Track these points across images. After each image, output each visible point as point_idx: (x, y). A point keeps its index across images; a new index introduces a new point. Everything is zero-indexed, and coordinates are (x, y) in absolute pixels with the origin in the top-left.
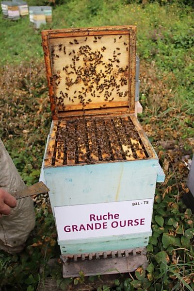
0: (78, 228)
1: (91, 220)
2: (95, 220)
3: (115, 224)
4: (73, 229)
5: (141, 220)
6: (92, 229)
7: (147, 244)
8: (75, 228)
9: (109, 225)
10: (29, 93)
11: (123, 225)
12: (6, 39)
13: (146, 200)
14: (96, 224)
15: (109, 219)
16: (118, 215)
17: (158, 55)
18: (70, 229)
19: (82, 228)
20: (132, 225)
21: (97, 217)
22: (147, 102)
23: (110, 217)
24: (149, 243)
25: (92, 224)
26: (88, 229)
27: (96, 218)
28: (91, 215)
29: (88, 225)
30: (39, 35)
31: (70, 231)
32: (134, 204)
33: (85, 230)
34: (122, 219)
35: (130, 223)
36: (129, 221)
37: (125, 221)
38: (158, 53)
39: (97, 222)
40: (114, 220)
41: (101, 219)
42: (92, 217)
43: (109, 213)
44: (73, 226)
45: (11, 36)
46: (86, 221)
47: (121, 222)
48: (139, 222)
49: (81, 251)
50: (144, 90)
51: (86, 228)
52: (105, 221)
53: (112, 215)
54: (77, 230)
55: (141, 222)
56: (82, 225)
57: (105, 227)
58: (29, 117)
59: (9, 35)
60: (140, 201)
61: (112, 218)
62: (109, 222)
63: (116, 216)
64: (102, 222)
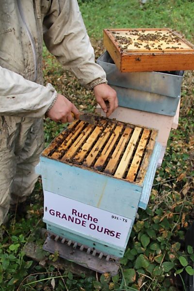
0: (61, 216)
1: (73, 214)
2: (76, 215)
3: (93, 227)
4: (57, 214)
5: (117, 233)
6: (73, 221)
7: (122, 256)
8: (58, 214)
9: (87, 225)
11: (100, 230)
12: (110, 7)
13: (126, 219)
14: (76, 219)
15: (88, 219)
16: (97, 220)
18: (54, 213)
19: (64, 216)
20: (108, 234)
21: (79, 213)
23: (90, 218)
24: (124, 256)
25: (73, 218)
26: (69, 220)
27: (77, 214)
28: (73, 210)
29: (69, 217)
31: (54, 215)
32: (113, 217)
33: (66, 219)
34: (100, 224)
35: (106, 231)
36: (106, 229)
37: (102, 228)
39: (77, 217)
40: (93, 222)
41: (81, 217)
42: (74, 212)
43: (89, 215)
44: (57, 212)
46: (69, 213)
47: (98, 227)
48: (115, 234)
51: (67, 218)
52: (84, 220)
53: (92, 218)
54: (60, 217)
55: (117, 235)
56: (64, 215)
57: (84, 225)
58: (91, 94)
59: (115, 4)
60: (120, 217)
61: (91, 220)
62: (88, 222)
63: (95, 220)
64: (82, 219)
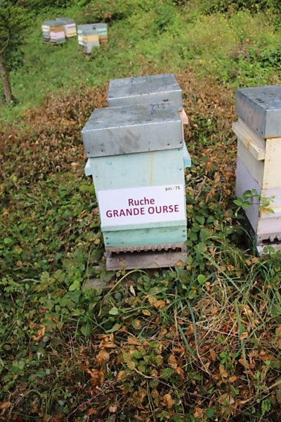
0: (119, 214)
1: (130, 205)
2: (133, 205)
3: (151, 210)
5: (175, 206)
6: (131, 214)
7: (186, 239)
8: (115, 213)
9: (146, 211)
10: (78, 123)
11: (159, 211)
12: (47, 68)
13: (178, 185)
14: (134, 209)
15: (145, 204)
16: (154, 201)
17: (239, 77)
18: (111, 214)
19: (122, 213)
20: (167, 212)
21: (135, 201)
22: (215, 129)
23: (147, 202)
24: (188, 238)
25: (131, 210)
27: (134, 203)
28: (129, 200)
29: (127, 210)
30: (90, 61)
31: (111, 216)
32: (166, 189)
34: (157, 204)
35: (165, 209)
36: (164, 207)
37: (160, 207)
38: (239, 75)
39: (135, 207)
40: (151, 205)
41: (138, 204)
42: (130, 202)
43: (145, 198)
44: (114, 211)
45: (54, 64)
46: (126, 206)
47: (156, 208)
48: (173, 208)
49: (123, 243)
50: (212, 116)
51: (126, 214)
52: (142, 206)
53: (148, 200)
54: (118, 216)
55: (175, 208)
56: (122, 210)
57: (143, 212)
59: (52, 64)
60: (172, 186)
61: (148, 204)
62: (146, 207)
63: (152, 201)
64: (139, 207)
